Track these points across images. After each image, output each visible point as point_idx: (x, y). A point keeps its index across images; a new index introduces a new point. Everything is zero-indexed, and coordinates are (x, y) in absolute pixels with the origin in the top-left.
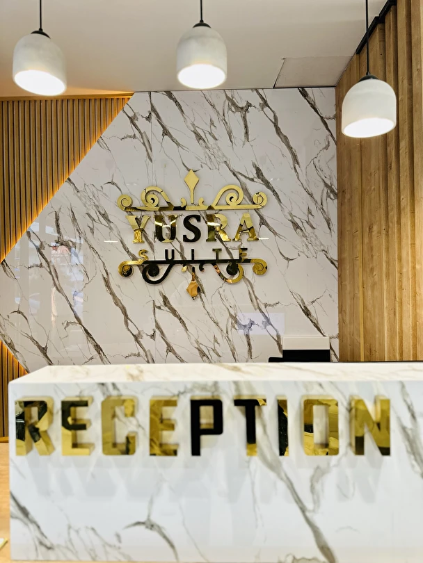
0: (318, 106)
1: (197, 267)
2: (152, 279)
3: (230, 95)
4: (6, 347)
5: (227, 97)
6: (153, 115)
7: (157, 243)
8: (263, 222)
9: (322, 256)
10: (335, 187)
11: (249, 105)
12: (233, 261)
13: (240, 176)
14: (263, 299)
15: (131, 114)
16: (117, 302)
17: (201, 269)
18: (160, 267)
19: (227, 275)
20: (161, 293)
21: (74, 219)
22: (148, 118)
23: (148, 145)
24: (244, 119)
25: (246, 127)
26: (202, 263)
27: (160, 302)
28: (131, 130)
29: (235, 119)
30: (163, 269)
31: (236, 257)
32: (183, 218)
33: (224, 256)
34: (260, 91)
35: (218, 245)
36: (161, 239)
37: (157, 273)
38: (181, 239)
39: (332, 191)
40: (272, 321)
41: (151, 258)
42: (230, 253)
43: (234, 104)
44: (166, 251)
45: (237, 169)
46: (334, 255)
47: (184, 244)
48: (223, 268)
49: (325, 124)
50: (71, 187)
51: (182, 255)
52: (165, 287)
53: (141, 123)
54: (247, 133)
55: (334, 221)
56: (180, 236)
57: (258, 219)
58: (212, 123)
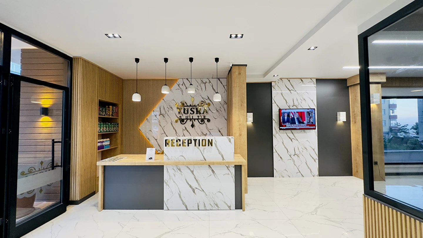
0: (222, 83)
1: (193, 120)
2: (182, 123)
3: (202, 80)
4: (147, 139)
5: (201, 80)
6: (184, 84)
7: (184, 114)
8: (209, 110)
9: (223, 118)
10: (226, 102)
11: (206, 82)
12: (202, 119)
13: (204, 99)
14: (209, 128)
15: (178, 84)
16: (174, 128)
17: (195, 121)
18: (184, 120)
19: (201, 122)
20: (185, 126)
21: (164, 109)
22: (182, 85)
23: (182, 91)
24: (205, 85)
25: (205, 87)
26: (195, 119)
27: (184, 129)
28: (178, 88)
29: (203, 85)
30: (185, 121)
31: (203, 118)
32: (190, 108)
33: (200, 118)
34: (209, 79)
35: (198, 115)
36: (185, 114)
37: (183, 121)
38: (190, 114)
39: (226, 103)
40: (211, 133)
41: (182, 118)
42: (201, 117)
43: (203, 82)
44: (186, 116)
45: (203, 97)
46: (226, 118)
47: (190, 115)
48: (200, 120)
49: (224, 87)
50: (164, 101)
51: (190, 117)
52: (186, 125)
53: (181, 86)
54: (206, 89)
55: (226, 110)
56: (189, 113)
57: (208, 109)
58: (197, 86)
